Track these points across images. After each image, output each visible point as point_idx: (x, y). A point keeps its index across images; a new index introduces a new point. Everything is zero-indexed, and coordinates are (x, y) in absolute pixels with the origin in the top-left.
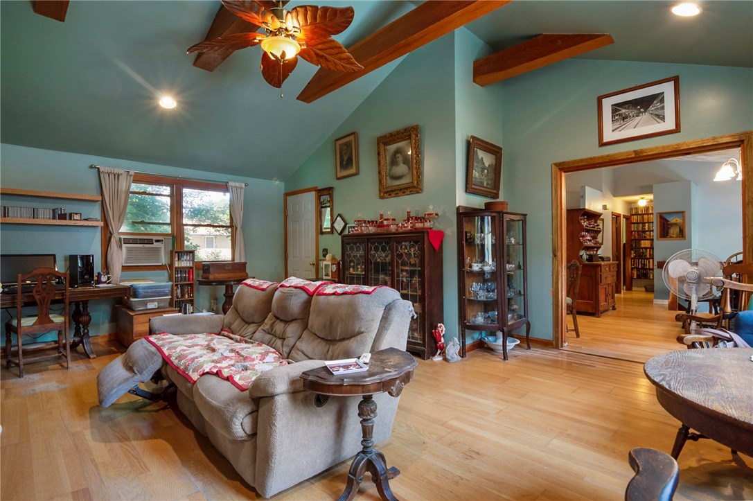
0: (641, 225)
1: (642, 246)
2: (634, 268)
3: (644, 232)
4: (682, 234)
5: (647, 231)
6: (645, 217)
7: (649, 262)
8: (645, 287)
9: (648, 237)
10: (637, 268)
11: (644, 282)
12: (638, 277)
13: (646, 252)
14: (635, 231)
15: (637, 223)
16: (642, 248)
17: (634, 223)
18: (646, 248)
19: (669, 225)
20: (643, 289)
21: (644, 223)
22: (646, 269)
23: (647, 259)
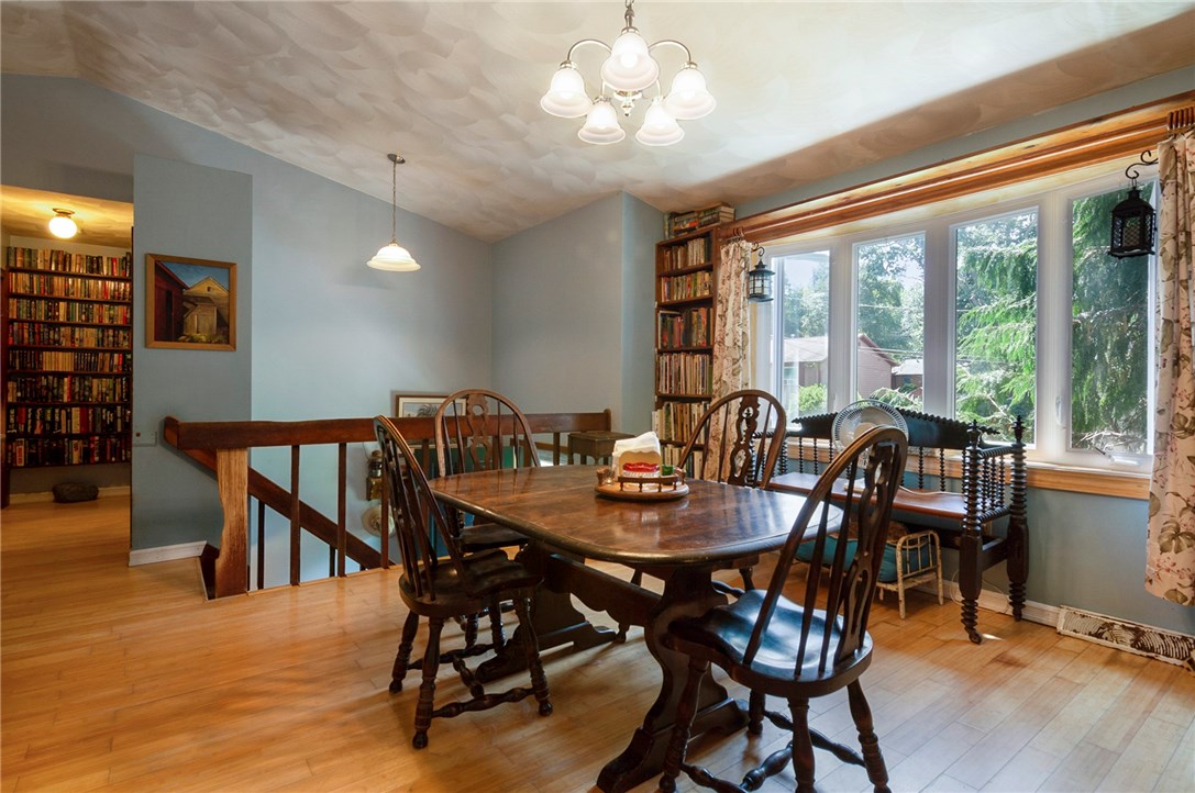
0: (42, 305)
1: (47, 368)
2: (19, 435)
3: (54, 325)
4: (225, 332)
5: (63, 325)
6: (58, 282)
7: (69, 416)
8: (54, 490)
9: (65, 343)
10: (30, 438)
11: (51, 475)
12: (32, 461)
13: (60, 385)
14: (23, 321)
15: (30, 297)
16: (46, 374)
17: (19, 296)
18: (60, 375)
19: (187, 299)
20: (47, 496)
21: (53, 301)
22: (61, 436)
23: (64, 406)
